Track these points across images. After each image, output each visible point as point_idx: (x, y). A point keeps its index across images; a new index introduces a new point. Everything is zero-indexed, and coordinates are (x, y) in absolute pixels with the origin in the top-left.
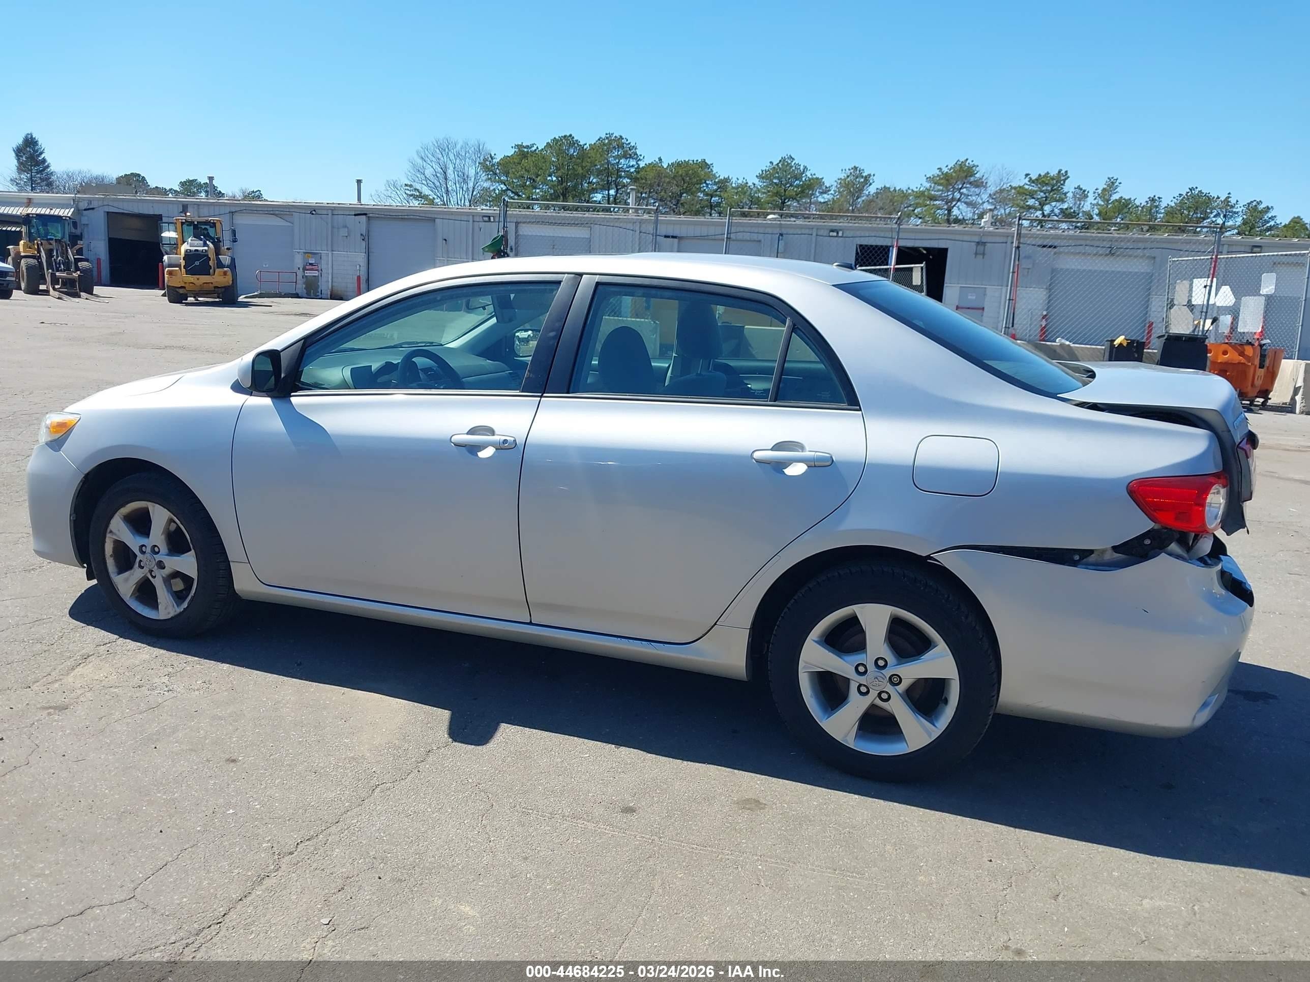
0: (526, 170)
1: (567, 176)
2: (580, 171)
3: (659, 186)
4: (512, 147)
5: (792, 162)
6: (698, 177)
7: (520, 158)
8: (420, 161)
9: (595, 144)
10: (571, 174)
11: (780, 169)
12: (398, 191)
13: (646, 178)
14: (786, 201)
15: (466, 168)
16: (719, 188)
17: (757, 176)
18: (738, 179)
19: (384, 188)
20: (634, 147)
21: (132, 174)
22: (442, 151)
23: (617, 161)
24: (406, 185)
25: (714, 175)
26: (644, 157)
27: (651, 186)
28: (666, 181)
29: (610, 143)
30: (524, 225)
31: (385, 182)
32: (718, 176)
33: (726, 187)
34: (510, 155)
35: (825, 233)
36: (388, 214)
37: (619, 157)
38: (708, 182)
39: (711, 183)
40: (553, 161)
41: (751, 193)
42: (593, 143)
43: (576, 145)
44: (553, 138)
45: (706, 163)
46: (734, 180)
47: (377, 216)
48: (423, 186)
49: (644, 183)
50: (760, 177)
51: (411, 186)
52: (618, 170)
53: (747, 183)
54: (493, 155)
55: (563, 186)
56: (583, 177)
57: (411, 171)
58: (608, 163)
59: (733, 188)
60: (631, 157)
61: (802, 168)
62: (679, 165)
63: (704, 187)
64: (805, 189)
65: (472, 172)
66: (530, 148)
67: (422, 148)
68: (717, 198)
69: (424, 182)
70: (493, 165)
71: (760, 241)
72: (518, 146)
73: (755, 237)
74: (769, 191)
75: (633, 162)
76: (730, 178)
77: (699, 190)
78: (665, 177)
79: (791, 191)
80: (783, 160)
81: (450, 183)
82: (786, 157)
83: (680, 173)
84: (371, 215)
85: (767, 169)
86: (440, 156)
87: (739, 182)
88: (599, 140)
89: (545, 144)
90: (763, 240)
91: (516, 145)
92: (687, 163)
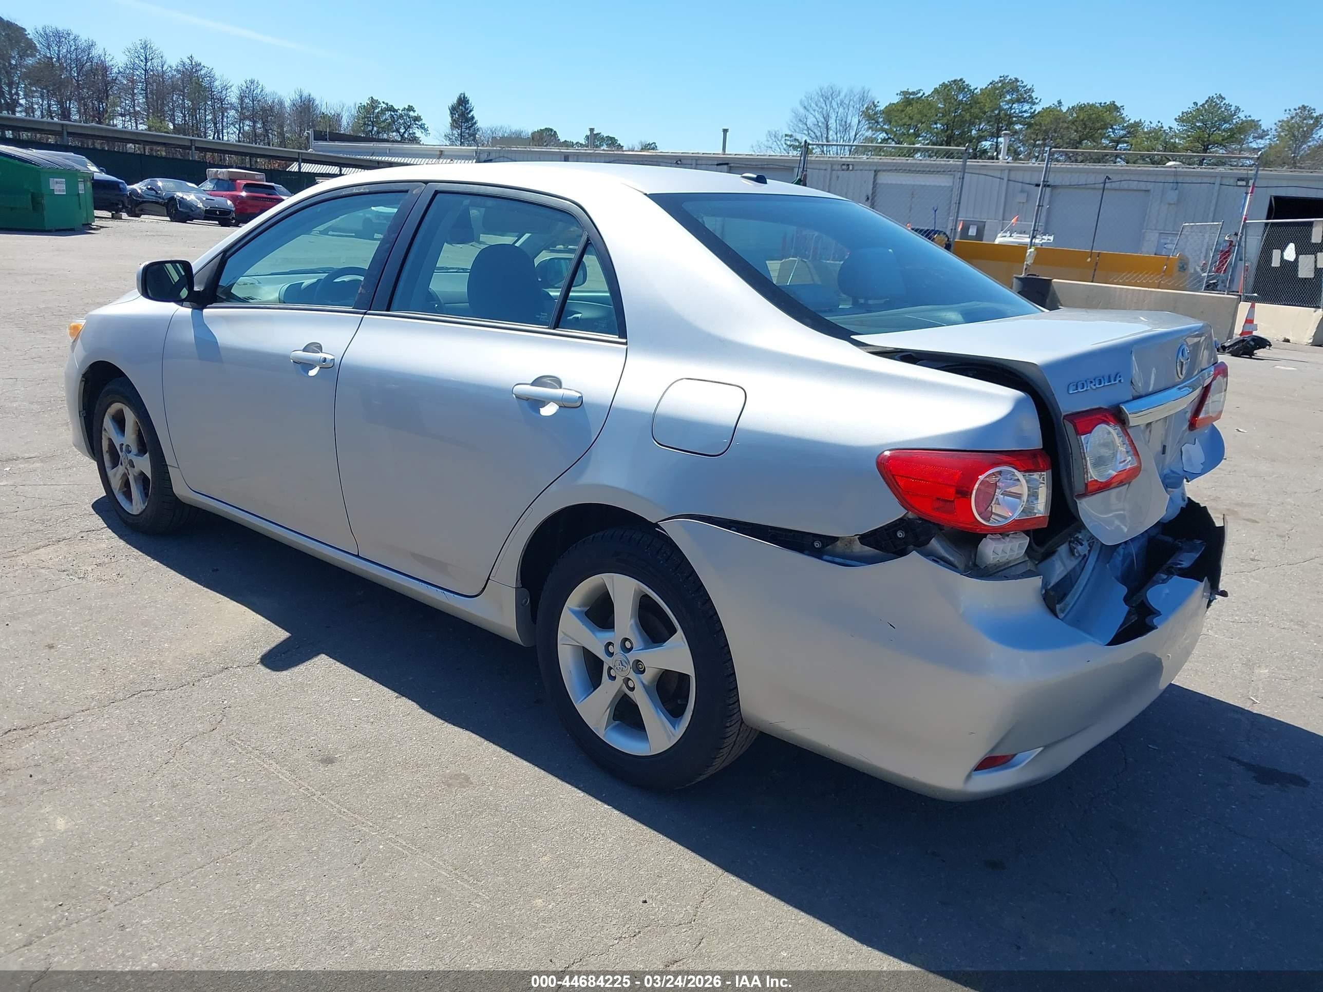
0: (910, 117)
1: (953, 123)
2: (968, 117)
3: (1055, 132)
4: (897, 94)
5: (1222, 102)
6: (1103, 121)
7: (904, 105)
8: (802, 111)
9: (986, 88)
10: (958, 121)
11: (1206, 110)
12: (778, 142)
13: (1041, 124)
14: (1210, 147)
15: (849, 118)
16: (1129, 133)
17: (1176, 119)
18: (1151, 123)
19: (765, 139)
20: (1030, 89)
21: (546, 129)
22: (826, 99)
23: (1010, 105)
24: (786, 135)
25: (1123, 118)
26: (1040, 101)
27: (1046, 132)
28: (1064, 127)
29: (1003, 87)
30: (884, 173)
31: (767, 132)
32: (1128, 119)
33: (1137, 131)
34: (895, 102)
35: (1232, 182)
36: (749, 163)
37: (1012, 102)
38: (1115, 127)
39: (1118, 128)
40: (940, 108)
41: (1165, 139)
42: (984, 88)
43: (966, 90)
44: (941, 83)
45: (1115, 105)
46: (1147, 123)
47: (738, 165)
48: (803, 135)
49: (1038, 129)
50: (1180, 120)
51: (791, 136)
52: (1011, 116)
53: (1162, 127)
54: (876, 103)
55: (947, 133)
56: (972, 124)
57: (794, 120)
58: (1000, 109)
59: (1145, 133)
60: (1025, 101)
61: (1233, 108)
62: (1081, 108)
63: (1110, 132)
64: (1235, 133)
65: (855, 121)
66: (917, 94)
67: (806, 97)
68: (1125, 145)
69: (805, 132)
70: (876, 113)
71: (1148, 191)
72: (903, 92)
73: (1143, 186)
74: (1189, 136)
75: (1026, 107)
76: (1143, 121)
77: (1103, 136)
78: (1063, 122)
79: (1218, 136)
80: (1210, 100)
81: (831, 133)
82: (1215, 96)
83: (1081, 118)
84: (732, 165)
85: (1189, 110)
86: (823, 105)
87: (1152, 126)
88: (991, 83)
89: (933, 90)
90: (1152, 191)
91: (901, 92)
92: (1092, 106)
